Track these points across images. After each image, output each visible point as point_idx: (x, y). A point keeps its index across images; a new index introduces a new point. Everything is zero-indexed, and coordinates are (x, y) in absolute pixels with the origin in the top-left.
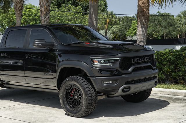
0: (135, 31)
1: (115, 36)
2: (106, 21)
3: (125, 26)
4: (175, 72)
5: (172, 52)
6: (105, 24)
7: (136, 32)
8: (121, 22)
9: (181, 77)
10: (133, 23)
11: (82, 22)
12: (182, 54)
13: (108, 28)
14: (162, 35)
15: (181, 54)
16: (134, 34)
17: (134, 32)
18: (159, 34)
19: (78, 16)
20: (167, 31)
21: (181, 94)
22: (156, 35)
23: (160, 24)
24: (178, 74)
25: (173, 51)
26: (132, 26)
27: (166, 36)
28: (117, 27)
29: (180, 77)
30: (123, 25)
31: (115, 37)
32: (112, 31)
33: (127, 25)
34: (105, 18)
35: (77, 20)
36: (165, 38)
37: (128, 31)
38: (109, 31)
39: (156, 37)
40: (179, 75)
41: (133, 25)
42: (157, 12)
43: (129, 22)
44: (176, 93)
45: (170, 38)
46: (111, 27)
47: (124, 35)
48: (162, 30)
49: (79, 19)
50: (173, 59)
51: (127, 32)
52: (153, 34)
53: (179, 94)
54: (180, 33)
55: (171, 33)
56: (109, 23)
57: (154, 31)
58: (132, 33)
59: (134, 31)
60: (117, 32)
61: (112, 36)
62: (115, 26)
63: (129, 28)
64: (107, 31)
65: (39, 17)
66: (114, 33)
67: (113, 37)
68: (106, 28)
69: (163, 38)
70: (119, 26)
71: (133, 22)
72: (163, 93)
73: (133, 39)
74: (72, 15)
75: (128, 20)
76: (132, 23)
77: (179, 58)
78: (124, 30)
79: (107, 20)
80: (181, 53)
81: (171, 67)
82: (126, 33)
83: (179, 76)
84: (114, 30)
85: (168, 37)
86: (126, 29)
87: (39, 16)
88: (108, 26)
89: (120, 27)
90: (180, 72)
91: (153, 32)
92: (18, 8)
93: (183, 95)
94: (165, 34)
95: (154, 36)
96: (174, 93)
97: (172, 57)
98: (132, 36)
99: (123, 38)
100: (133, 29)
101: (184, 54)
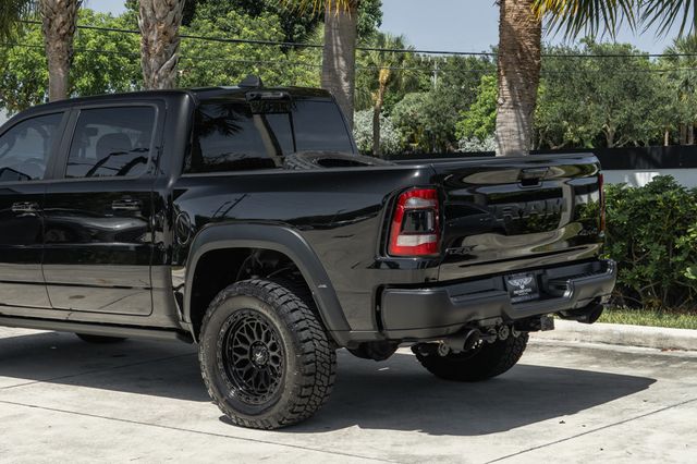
0: (493, 115)
1: (412, 136)
2: (377, 75)
3: (451, 98)
4: (630, 267)
5: (619, 197)
6: (374, 86)
7: (494, 120)
8: (435, 80)
9: (651, 285)
10: (487, 83)
11: (281, 79)
12: (654, 203)
13: (383, 103)
14: (602, 133)
15: (652, 202)
16: (487, 127)
17: (486, 121)
18: (589, 131)
19: (266, 56)
20: (619, 117)
21: (645, 340)
22: (576, 134)
23: (593, 90)
24: (639, 274)
25: (626, 191)
26: (480, 98)
27: (616, 137)
28: (418, 100)
29: (648, 283)
30: (445, 90)
31: (412, 139)
32: (401, 114)
33: (460, 90)
34: (371, 63)
35: (261, 72)
36: (611, 145)
37: (465, 118)
38: (386, 116)
39: (576, 140)
40: (643, 277)
41: (485, 94)
42: (582, 41)
43: (466, 81)
44: (630, 335)
45: (631, 143)
46: (397, 101)
47: (448, 134)
48: (598, 115)
49: (270, 65)
50: (624, 219)
51: (460, 119)
52: (566, 130)
53: (638, 341)
54: (671, 126)
55: (636, 127)
56: (387, 84)
57: (566, 115)
58: (480, 125)
59: (488, 115)
60: (420, 121)
61: (400, 134)
62: (412, 96)
63: (467, 106)
64: (381, 116)
65: (111, 58)
66: (408, 124)
67: (404, 139)
68: (378, 103)
69: (606, 144)
70: (427, 95)
71: (484, 78)
72: (585, 337)
73: (482, 149)
74: (241, 52)
75: (465, 72)
76: (479, 83)
77: (642, 216)
78: (448, 110)
79: (382, 71)
80: (651, 199)
81: (617, 248)
82: (458, 125)
83: (643, 280)
84: (409, 110)
85: (624, 140)
86: (457, 110)
87: (110, 55)
88: (383, 97)
89: (431, 101)
90: (646, 266)
91: (565, 123)
92: (58, 30)
93: (652, 342)
94: (611, 130)
95: (569, 135)
96: (623, 335)
97: (619, 212)
98: (481, 138)
99: (443, 145)
100: (484, 108)
101: (661, 203)
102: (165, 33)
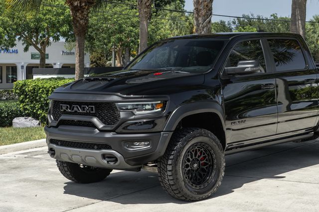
42: (271, 16)
102: (207, 6)
